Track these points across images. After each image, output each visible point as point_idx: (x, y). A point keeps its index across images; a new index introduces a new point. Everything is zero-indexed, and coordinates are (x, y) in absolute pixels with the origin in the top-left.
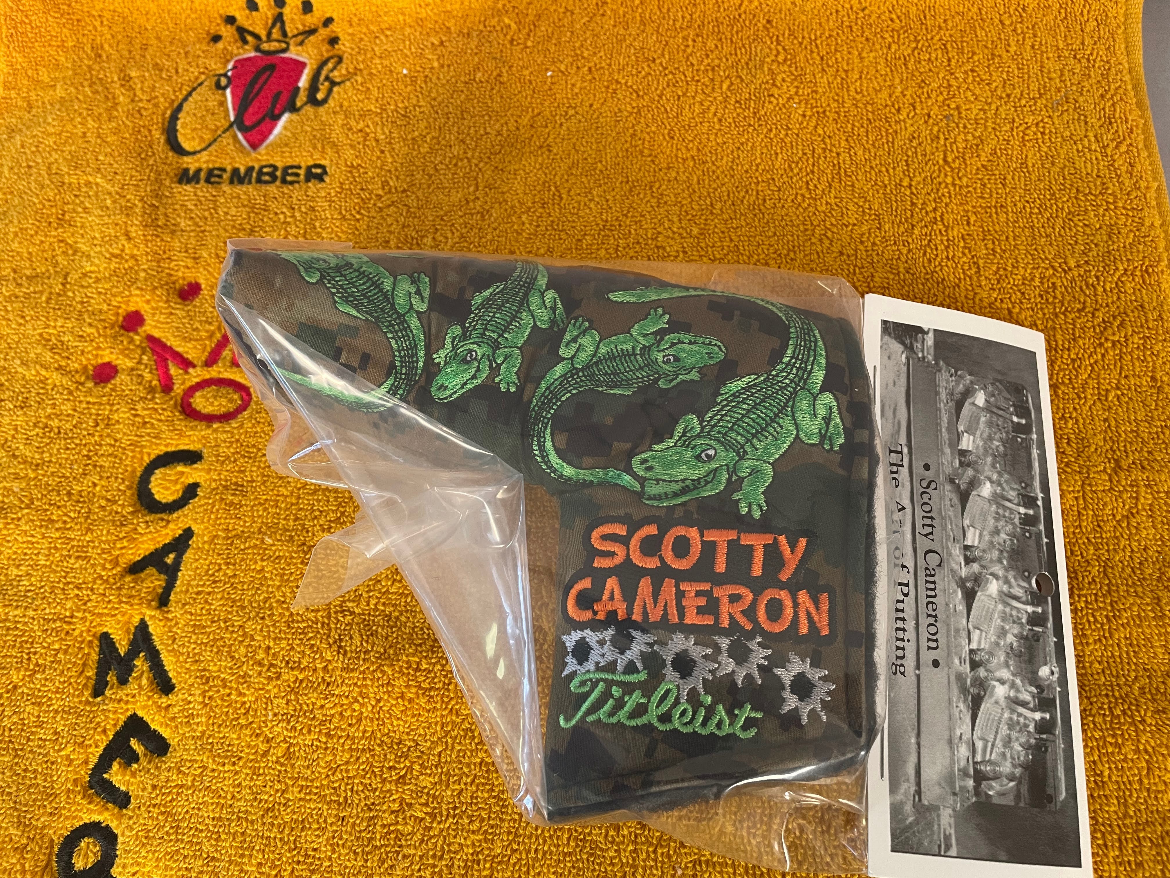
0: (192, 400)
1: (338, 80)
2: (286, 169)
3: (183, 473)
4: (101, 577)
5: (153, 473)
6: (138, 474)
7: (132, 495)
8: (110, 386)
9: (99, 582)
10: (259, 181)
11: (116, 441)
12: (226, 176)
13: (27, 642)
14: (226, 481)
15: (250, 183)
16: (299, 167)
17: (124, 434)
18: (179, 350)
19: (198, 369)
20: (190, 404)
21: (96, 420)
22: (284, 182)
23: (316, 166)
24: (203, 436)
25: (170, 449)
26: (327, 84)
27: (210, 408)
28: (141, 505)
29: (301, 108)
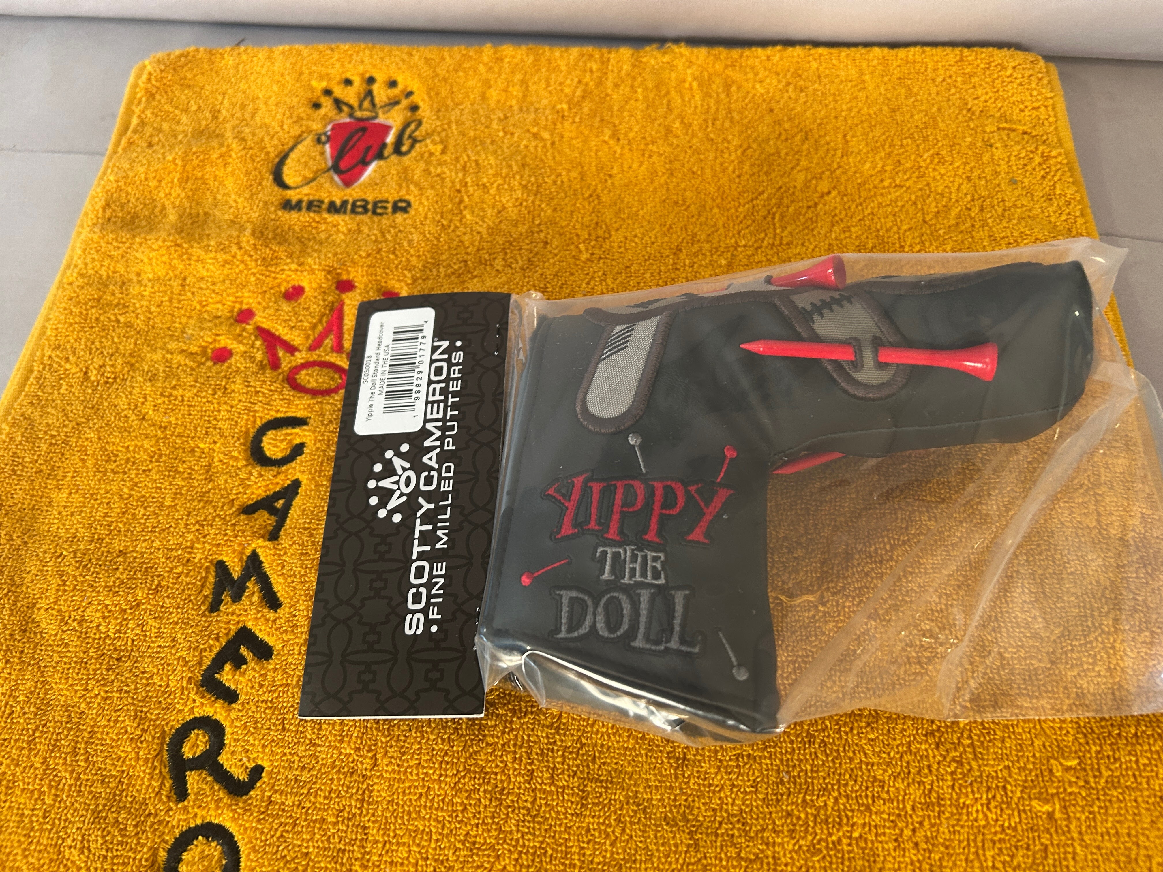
0: (297, 377)
1: (420, 138)
2: (376, 202)
3: (291, 434)
4: (219, 516)
5: (264, 434)
6: (251, 435)
7: (245, 450)
8: (226, 364)
9: (217, 519)
10: (353, 211)
11: (232, 407)
12: (324, 206)
13: (151, 568)
15: (345, 212)
16: (387, 202)
17: (240, 401)
18: (286, 338)
19: (304, 352)
20: (295, 379)
21: (214, 389)
22: (374, 213)
23: (401, 201)
24: (309, 405)
25: (279, 415)
26: (410, 141)
27: (315, 384)
28: (254, 460)
29: (388, 157)
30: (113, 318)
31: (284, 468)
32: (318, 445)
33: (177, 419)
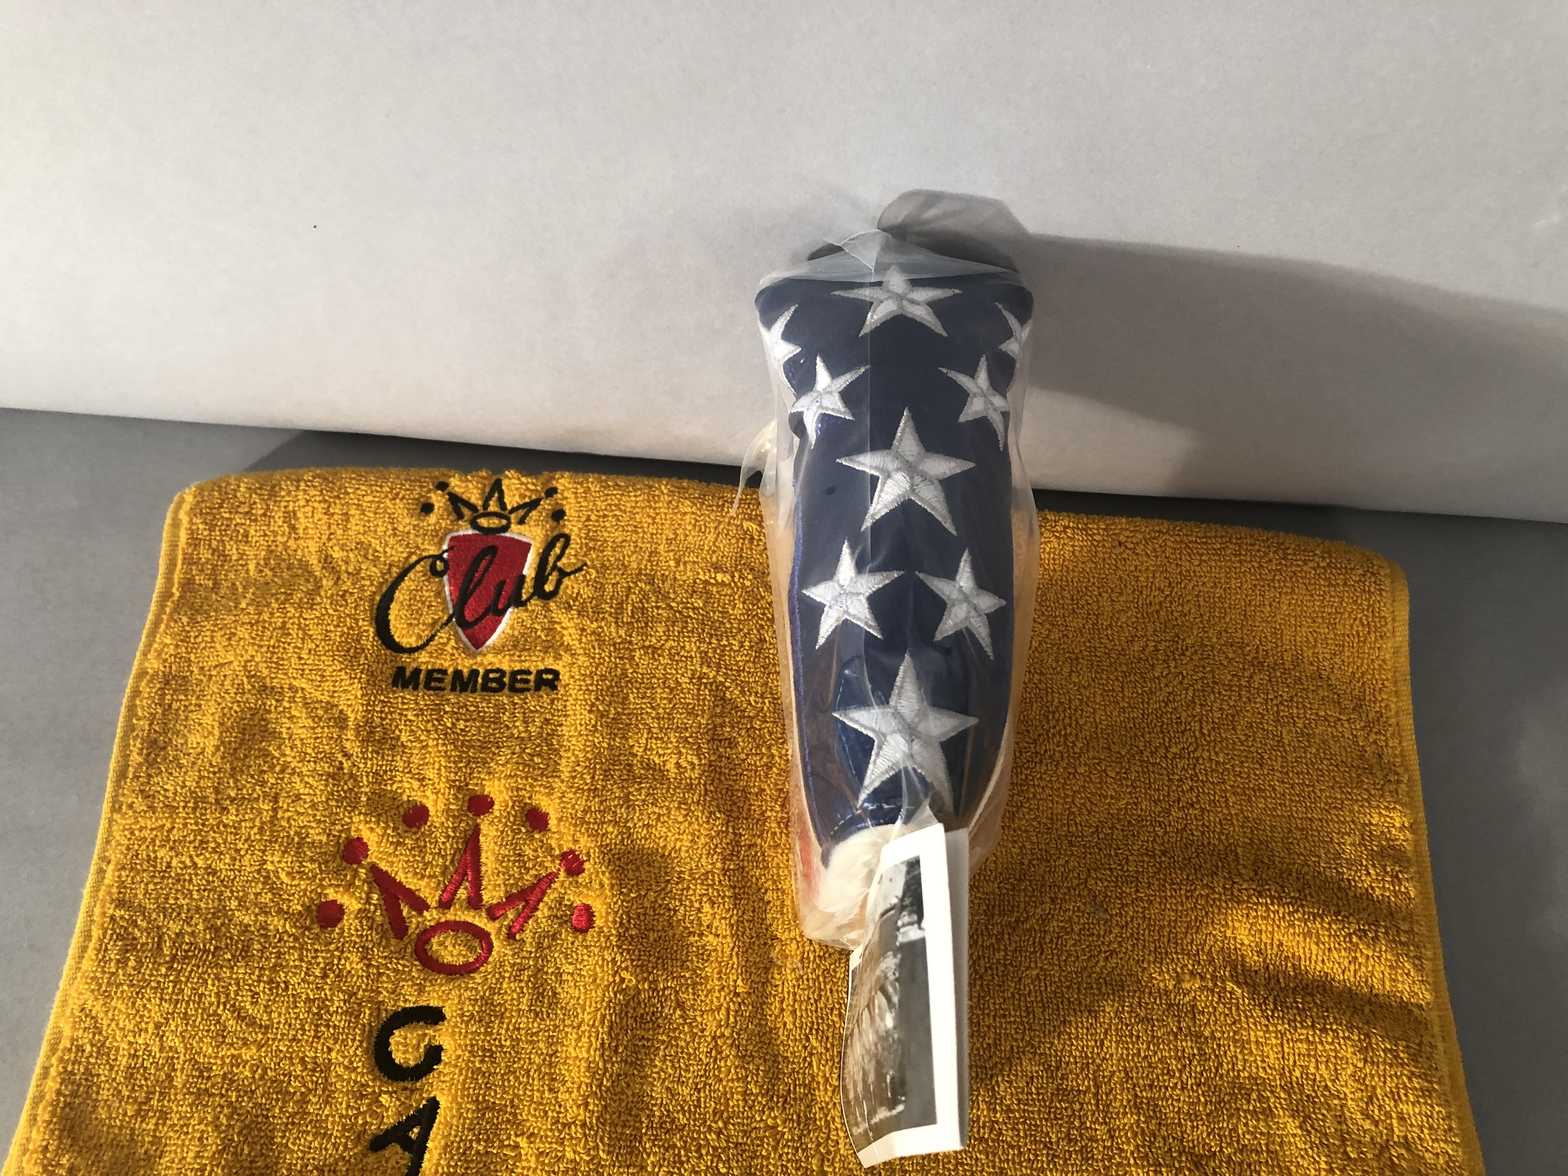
0: (428, 947)
1: (566, 570)
2: (514, 673)
3: (425, 1035)
4: (342, 1157)
7: (369, 1059)
8: (337, 930)
9: (341, 1160)
10: (485, 688)
12: (448, 680)
14: (472, 1046)
15: (476, 690)
16: (528, 673)
17: (359, 988)
18: (411, 887)
19: (433, 910)
20: (426, 952)
22: (513, 690)
23: (548, 671)
24: (443, 992)
25: (407, 1005)
26: (555, 574)
27: (450, 959)
28: (381, 1070)
29: (529, 599)
30: (188, 863)
31: (418, 1084)
32: (459, 1052)
33: (280, 1015)
